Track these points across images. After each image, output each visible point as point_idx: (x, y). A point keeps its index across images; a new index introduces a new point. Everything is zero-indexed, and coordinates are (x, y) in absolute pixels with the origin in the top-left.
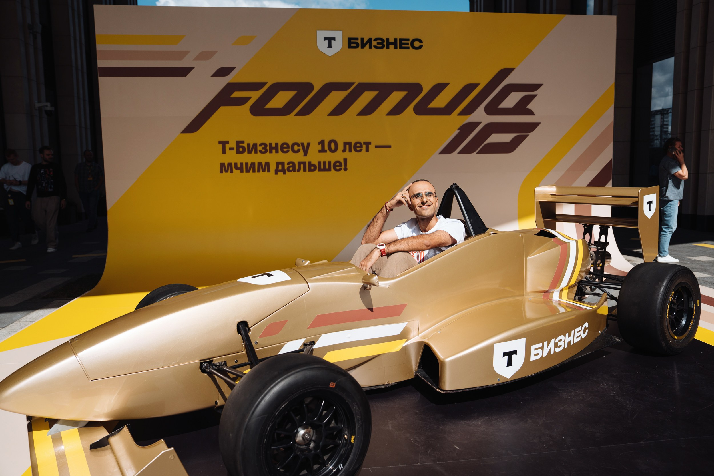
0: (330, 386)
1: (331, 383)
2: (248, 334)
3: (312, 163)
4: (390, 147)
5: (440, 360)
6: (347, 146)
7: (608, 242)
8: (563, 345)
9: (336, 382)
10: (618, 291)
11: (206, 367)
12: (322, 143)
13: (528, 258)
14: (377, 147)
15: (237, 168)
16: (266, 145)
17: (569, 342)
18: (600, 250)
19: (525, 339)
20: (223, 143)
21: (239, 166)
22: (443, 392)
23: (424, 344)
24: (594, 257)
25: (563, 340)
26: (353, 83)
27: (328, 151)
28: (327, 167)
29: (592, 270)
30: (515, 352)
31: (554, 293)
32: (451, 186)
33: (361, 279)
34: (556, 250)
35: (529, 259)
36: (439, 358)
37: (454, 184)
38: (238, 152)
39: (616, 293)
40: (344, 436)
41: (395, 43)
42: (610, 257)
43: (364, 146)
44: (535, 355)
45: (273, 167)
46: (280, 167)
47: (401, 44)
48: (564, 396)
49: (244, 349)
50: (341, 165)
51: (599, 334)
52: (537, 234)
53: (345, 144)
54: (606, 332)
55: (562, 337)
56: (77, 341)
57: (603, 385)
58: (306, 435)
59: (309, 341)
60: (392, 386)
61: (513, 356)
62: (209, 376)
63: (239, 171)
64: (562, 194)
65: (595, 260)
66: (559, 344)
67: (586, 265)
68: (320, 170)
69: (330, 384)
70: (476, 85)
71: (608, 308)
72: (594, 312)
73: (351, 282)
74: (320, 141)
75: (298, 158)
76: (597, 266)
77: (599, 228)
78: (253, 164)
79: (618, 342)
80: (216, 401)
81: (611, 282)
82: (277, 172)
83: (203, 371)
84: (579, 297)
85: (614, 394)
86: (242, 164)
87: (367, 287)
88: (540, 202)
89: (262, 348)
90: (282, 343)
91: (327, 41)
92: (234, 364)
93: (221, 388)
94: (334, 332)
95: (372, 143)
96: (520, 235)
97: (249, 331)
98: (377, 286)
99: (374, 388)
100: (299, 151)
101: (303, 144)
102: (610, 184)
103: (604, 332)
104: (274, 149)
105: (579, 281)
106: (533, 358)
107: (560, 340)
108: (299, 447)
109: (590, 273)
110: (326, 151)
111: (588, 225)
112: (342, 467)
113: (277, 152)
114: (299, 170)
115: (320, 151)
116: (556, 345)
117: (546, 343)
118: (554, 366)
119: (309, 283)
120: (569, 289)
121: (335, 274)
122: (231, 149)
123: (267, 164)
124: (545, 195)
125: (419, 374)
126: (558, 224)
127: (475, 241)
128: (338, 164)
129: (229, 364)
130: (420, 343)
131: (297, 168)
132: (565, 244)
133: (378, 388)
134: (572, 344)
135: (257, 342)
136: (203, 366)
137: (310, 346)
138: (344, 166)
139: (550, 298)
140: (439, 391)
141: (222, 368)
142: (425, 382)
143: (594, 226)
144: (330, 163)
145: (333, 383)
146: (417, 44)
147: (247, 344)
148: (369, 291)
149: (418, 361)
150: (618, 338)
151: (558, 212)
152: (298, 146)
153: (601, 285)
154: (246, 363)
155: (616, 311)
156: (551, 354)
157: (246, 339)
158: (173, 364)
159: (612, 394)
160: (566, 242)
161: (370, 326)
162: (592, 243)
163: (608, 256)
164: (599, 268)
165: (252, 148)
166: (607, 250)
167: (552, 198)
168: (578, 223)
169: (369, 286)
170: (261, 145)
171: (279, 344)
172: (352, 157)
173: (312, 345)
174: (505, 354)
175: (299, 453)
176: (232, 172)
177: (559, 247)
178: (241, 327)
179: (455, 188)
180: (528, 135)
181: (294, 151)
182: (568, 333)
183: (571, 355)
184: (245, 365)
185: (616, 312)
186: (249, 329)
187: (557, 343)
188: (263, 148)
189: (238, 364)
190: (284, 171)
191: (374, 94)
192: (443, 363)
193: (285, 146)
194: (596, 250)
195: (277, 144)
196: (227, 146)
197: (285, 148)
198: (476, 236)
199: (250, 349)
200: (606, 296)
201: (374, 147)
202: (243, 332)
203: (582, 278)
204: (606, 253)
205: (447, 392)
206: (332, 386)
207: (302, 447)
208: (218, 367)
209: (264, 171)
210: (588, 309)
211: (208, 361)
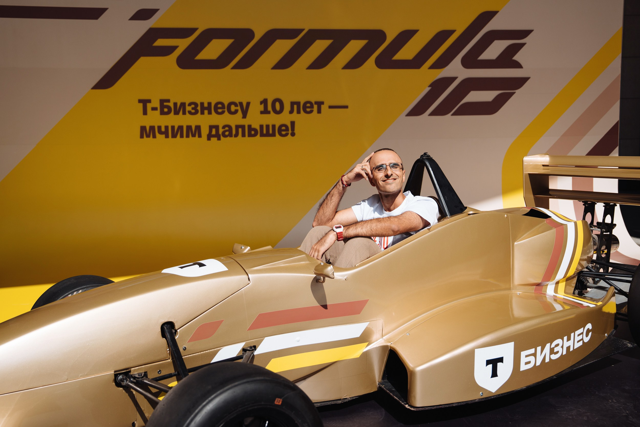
0: (276, 403)
1: (277, 399)
2: (175, 338)
3: (253, 127)
4: (346, 107)
5: (409, 369)
6: (295, 107)
7: (614, 223)
8: (561, 351)
9: (283, 398)
10: (629, 285)
11: (121, 379)
12: (264, 102)
13: (515, 243)
14: (330, 107)
15: (160, 132)
16: (196, 104)
17: (568, 348)
18: (604, 233)
19: (512, 344)
20: (145, 102)
21: (163, 129)
22: (414, 408)
23: (389, 348)
24: (597, 242)
25: (561, 345)
26: (303, 30)
27: (272, 112)
28: (271, 132)
29: (595, 257)
30: (501, 360)
31: (548, 286)
32: (421, 156)
33: (313, 270)
34: (551, 234)
35: (517, 244)
36: (407, 366)
37: (425, 154)
39: (625, 287)
42: (617, 242)
43: (316, 107)
44: (527, 363)
45: (205, 131)
46: (214, 132)
48: (563, 415)
49: (169, 356)
50: (287, 129)
51: (606, 338)
52: (526, 215)
53: (293, 104)
54: (613, 336)
55: (559, 341)
57: (613, 401)
59: (249, 346)
60: (350, 400)
61: (499, 364)
62: (125, 391)
63: (164, 136)
64: (555, 164)
65: (598, 246)
66: (556, 350)
67: (588, 251)
68: (262, 135)
69: (275, 400)
70: (451, 32)
71: (616, 304)
72: (599, 310)
73: (301, 273)
74: (262, 99)
75: (235, 120)
76: (601, 252)
77: (604, 206)
78: (181, 128)
79: (630, 348)
80: (134, 422)
81: (619, 273)
82: (209, 137)
83: (118, 384)
84: (579, 291)
85: (627, 413)
86: (166, 127)
87: (320, 280)
88: (530, 174)
89: (192, 355)
90: (217, 349)
92: (156, 375)
93: (140, 406)
94: (280, 334)
95: (325, 103)
96: (506, 216)
97: (176, 334)
98: (332, 278)
99: (329, 403)
100: (236, 112)
101: (241, 104)
102: (615, 153)
103: (612, 335)
104: (206, 109)
105: (578, 272)
106: (523, 367)
107: (557, 345)
109: (593, 262)
110: (269, 113)
111: (589, 202)
113: (210, 113)
114: (236, 135)
115: (262, 113)
116: (552, 351)
117: (539, 349)
118: (550, 377)
119: (249, 275)
120: (566, 281)
121: (281, 263)
122: (154, 109)
123: (198, 128)
124: (536, 166)
125: (383, 386)
126: (552, 201)
127: (451, 223)
128: (283, 128)
129: (151, 376)
130: (384, 348)
131: (234, 132)
132: (561, 226)
133: (333, 403)
134: (571, 349)
135: (185, 348)
136: (118, 378)
137: (251, 352)
138: (292, 130)
139: (543, 292)
140: (408, 407)
141: (141, 381)
142: (391, 396)
143: (596, 204)
144: (274, 126)
145: (279, 399)
147: (173, 350)
148: (323, 284)
149: (383, 370)
150: (629, 343)
152: (236, 106)
153: (606, 276)
154: (171, 374)
155: (626, 308)
156: (546, 361)
157: (171, 344)
158: (80, 377)
159: (624, 414)
160: (562, 224)
161: (323, 327)
162: (594, 224)
163: (615, 241)
164: (603, 256)
165: (180, 109)
166: (613, 233)
167: (544, 169)
168: (577, 201)
169: (322, 278)
170: (190, 104)
171: (213, 350)
172: (301, 119)
173: (253, 350)
174: (488, 362)
176: (154, 137)
177: (554, 230)
178: (166, 329)
179: (426, 158)
180: (514, 93)
181: (230, 112)
182: (566, 337)
183: (571, 364)
184: (169, 376)
185: (627, 310)
186: (176, 331)
187: (553, 348)
188: (193, 109)
189: (162, 375)
190: (218, 136)
191: (327, 43)
192: (413, 373)
193: (220, 106)
194: (599, 233)
195: (210, 104)
196: (149, 106)
197: (220, 108)
198: (451, 217)
199: (176, 356)
200: (613, 291)
201: (328, 107)
202: (168, 335)
203: (583, 268)
204: (613, 237)
205: (418, 409)
208: (136, 379)
209: (194, 136)
210: (591, 307)
211: (124, 372)
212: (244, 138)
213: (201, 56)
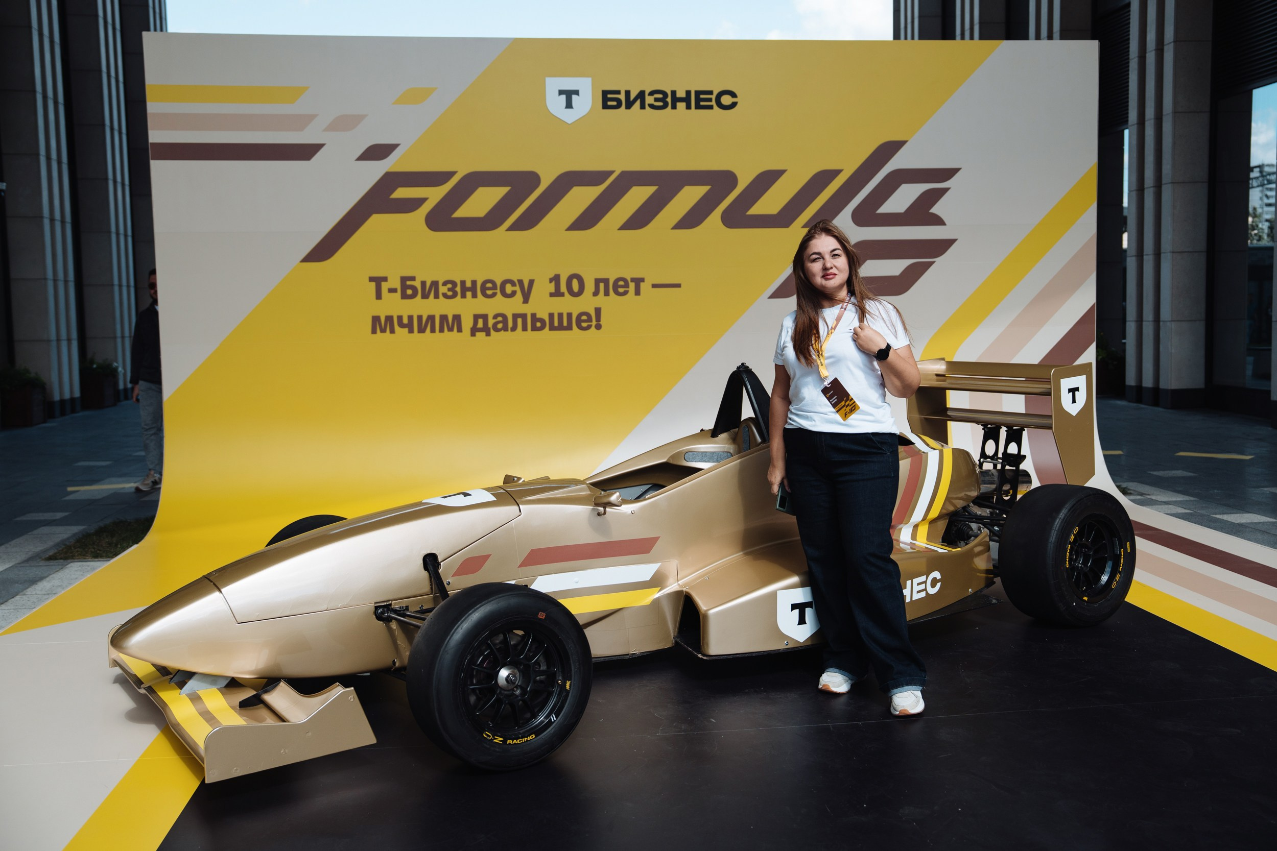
0: (539, 617)
1: (540, 613)
2: (438, 572)
3: (538, 316)
4: (678, 286)
5: (702, 612)
6: (602, 285)
9: (546, 612)
11: (381, 612)
12: (556, 279)
14: (654, 286)
15: (401, 325)
16: (454, 283)
18: (1007, 468)
20: (378, 281)
21: (405, 321)
22: (707, 657)
23: (684, 594)
26: (611, 172)
27: (566, 294)
28: (565, 324)
30: (810, 604)
32: (738, 367)
33: (593, 501)
36: (699, 609)
37: (743, 364)
38: (404, 296)
40: (557, 682)
41: (687, 100)
43: (632, 286)
45: (467, 323)
46: (480, 324)
47: (698, 100)
49: (431, 590)
50: (590, 319)
51: (969, 594)
53: (597, 281)
56: (217, 575)
58: (511, 676)
60: (639, 656)
61: (808, 610)
62: (385, 625)
63: (406, 330)
68: (552, 328)
69: (538, 614)
70: (835, 174)
73: (580, 504)
74: (552, 275)
75: (512, 306)
77: (1006, 431)
78: (431, 318)
79: (994, 604)
80: (395, 661)
82: (474, 331)
83: (379, 618)
86: (410, 318)
91: (564, 97)
92: (419, 609)
95: (646, 280)
97: (439, 566)
99: (614, 658)
100: (514, 293)
101: (521, 282)
103: (980, 591)
104: (469, 291)
105: (948, 512)
108: (503, 692)
110: (562, 295)
112: (555, 719)
113: (474, 296)
114: (514, 329)
115: (552, 295)
119: (520, 506)
120: (928, 525)
121: (558, 493)
122: (392, 291)
123: (457, 318)
124: (927, 377)
125: (678, 640)
128: (584, 318)
129: (414, 609)
130: (678, 594)
131: (510, 324)
132: (919, 454)
133: (619, 658)
135: (449, 582)
136: (378, 610)
138: (596, 321)
140: (701, 657)
141: (403, 613)
142: (685, 648)
143: (1001, 428)
144: (570, 315)
145: (542, 614)
146: (726, 100)
147: (436, 584)
148: (605, 518)
149: (677, 623)
151: (950, 404)
152: (512, 286)
157: (434, 577)
160: (923, 453)
161: (606, 567)
162: (998, 456)
164: (1007, 498)
165: (430, 290)
166: (1021, 468)
170: (445, 284)
172: (610, 304)
174: (794, 607)
175: (501, 697)
176: (392, 331)
177: (908, 460)
178: (428, 561)
179: (744, 372)
180: (933, 262)
181: (504, 294)
186: (439, 564)
188: (449, 290)
190: (486, 330)
191: (649, 191)
192: (706, 616)
193: (489, 285)
195: (474, 283)
196: (385, 286)
197: (489, 289)
199: (440, 589)
200: (984, 537)
201: (650, 286)
202: (431, 568)
203: (955, 507)
205: (712, 658)
206: (541, 617)
207: (506, 693)
208: (397, 612)
209: (451, 329)
210: (939, 551)
211: (385, 605)
212: (525, 332)
213: (462, 212)
